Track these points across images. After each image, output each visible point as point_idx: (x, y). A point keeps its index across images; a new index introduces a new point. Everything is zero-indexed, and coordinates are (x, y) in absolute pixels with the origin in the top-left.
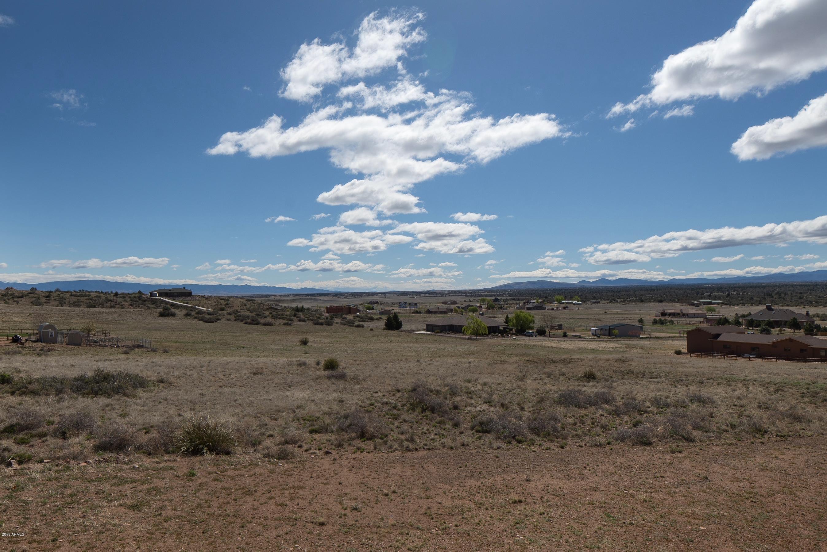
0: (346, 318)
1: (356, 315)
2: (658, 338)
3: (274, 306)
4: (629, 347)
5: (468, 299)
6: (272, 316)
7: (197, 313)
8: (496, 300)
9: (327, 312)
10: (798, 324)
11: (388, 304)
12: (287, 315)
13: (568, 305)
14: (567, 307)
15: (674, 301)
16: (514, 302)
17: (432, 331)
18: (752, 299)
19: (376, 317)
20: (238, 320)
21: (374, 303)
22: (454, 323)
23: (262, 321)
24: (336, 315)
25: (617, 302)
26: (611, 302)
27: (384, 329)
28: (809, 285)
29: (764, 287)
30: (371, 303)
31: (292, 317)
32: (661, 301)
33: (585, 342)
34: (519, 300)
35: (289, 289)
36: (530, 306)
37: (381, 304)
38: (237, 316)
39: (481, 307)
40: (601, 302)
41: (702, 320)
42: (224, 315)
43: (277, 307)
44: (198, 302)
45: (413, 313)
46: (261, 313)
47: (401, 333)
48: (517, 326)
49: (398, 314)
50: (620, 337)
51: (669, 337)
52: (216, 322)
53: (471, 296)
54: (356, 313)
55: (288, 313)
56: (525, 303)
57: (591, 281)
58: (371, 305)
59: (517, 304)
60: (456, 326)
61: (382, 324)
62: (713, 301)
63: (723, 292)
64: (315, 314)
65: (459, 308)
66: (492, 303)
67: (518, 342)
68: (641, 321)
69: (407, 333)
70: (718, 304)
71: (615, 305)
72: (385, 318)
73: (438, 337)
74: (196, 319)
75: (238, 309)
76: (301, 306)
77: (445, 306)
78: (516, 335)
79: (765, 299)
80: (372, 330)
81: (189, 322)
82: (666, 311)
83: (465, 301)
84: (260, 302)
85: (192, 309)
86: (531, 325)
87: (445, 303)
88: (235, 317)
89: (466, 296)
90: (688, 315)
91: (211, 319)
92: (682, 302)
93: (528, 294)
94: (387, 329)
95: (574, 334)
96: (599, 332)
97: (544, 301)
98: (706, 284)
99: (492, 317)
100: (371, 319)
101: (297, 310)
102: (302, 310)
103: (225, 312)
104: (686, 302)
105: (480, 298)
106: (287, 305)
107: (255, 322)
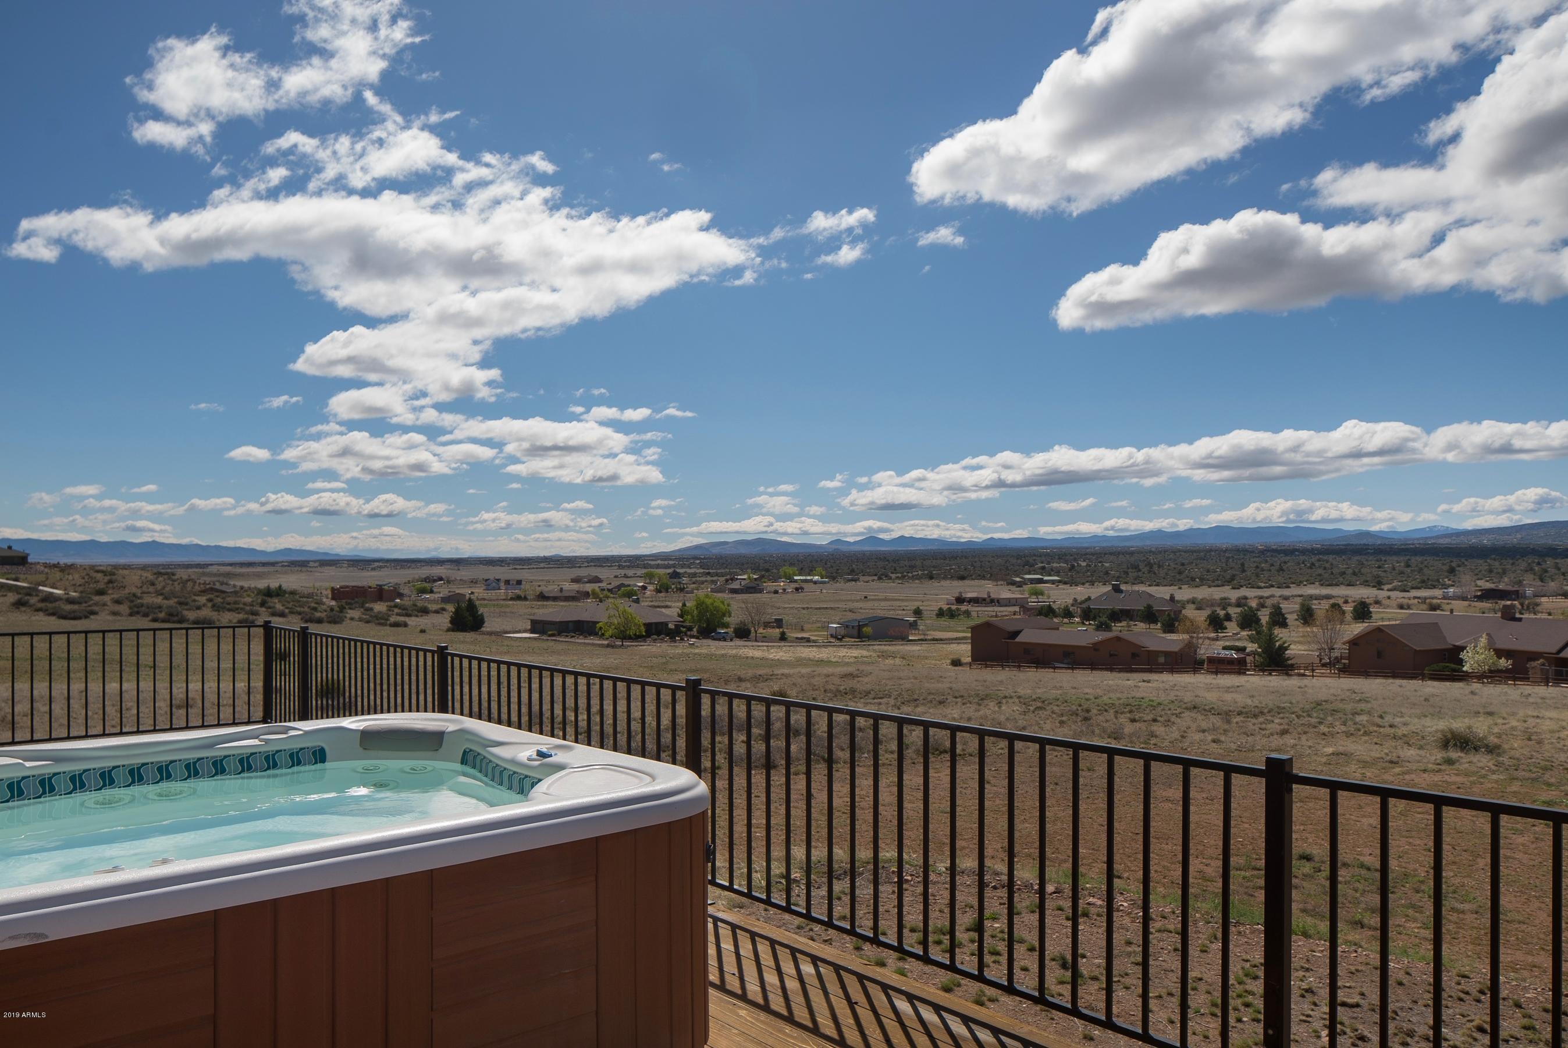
0: (371, 609)
1: (392, 604)
2: (937, 640)
3: (218, 586)
4: (884, 655)
5: (623, 572)
6: (213, 606)
7: (43, 600)
8: (675, 575)
9: (333, 598)
10: (1154, 615)
11: (462, 581)
12: (245, 604)
13: (804, 585)
14: (802, 588)
15: (983, 578)
16: (709, 578)
17: (542, 632)
18: (1107, 573)
19: (433, 607)
20: (138, 613)
21: (435, 581)
22: (585, 617)
23: (191, 615)
24: (350, 604)
25: (890, 578)
26: (880, 578)
27: (448, 630)
28: (1199, 551)
29: (1132, 553)
30: (427, 580)
31: (257, 608)
32: (962, 578)
33: (814, 649)
34: (717, 575)
35: (253, 551)
36: (735, 585)
37: (449, 582)
38: (135, 606)
39: (644, 588)
40: (862, 578)
41: (1017, 609)
42: (105, 605)
43: (224, 588)
44: (42, 578)
45: (512, 599)
46: (189, 600)
47: (480, 638)
48: (700, 620)
49: (477, 603)
50: (875, 639)
51: (956, 639)
52: (86, 617)
53: (629, 567)
54: (393, 600)
55: (248, 600)
56: (727, 580)
57: (851, 539)
58: (427, 585)
59: (713, 582)
60: (588, 622)
61: (444, 620)
62: (1046, 578)
63: (1066, 562)
64: (307, 602)
65: (603, 590)
66: (665, 581)
67: (697, 651)
68: (918, 612)
69: (493, 637)
70: (1053, 582)
71: (885, 584)
72: (451, 608)
73: (552, 644)
74: (41, 614)
75: (138, 592)
76: (277, 585)
77: (576, 587)
78: (698, 638)
79: (1127, 573)
80: (423, 631)
81: (25, 617)
82: (964, 596)
83: (616, 577)
84: (185, 577)
85: (30, 592)
86: (726, 619)
87: (576, 580)
88: (130, 608)
89: (620, 567)
90: (998, 602)
91: (74, 612)
92: (997, 580)
93: (737, 564)
94: (453, 630)
95: (800, 635)
96: (843, 632)
97: (762, 577)
98: (1043, 548)
99: (659, 607)
100: (425, 611)
101: (269, 593)
102: (279, 592)
103: (106, 598)
104: (1002, 580)
105: (644, 571)
106: (246, 584)
107: (176, 618)
